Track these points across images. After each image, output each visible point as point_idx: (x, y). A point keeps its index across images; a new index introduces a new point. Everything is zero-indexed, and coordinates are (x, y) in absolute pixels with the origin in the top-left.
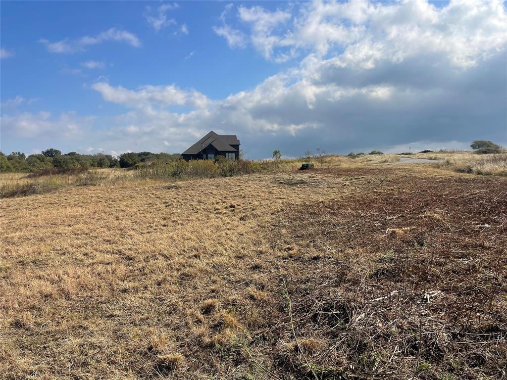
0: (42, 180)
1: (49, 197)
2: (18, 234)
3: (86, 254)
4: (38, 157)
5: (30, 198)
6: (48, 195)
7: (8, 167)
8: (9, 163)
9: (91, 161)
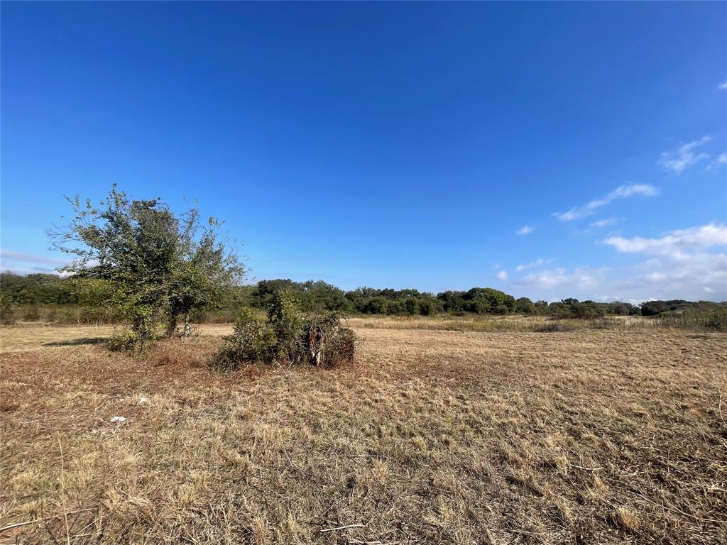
0: (562, 321)
1: (568, 334)
2: (549, 352)
3: (596, 370)
4: (558, 304)
5: (555, 334)
6: (568, 333)
7: (535, 312)
8: (536, 309)
9: (607, 308)
